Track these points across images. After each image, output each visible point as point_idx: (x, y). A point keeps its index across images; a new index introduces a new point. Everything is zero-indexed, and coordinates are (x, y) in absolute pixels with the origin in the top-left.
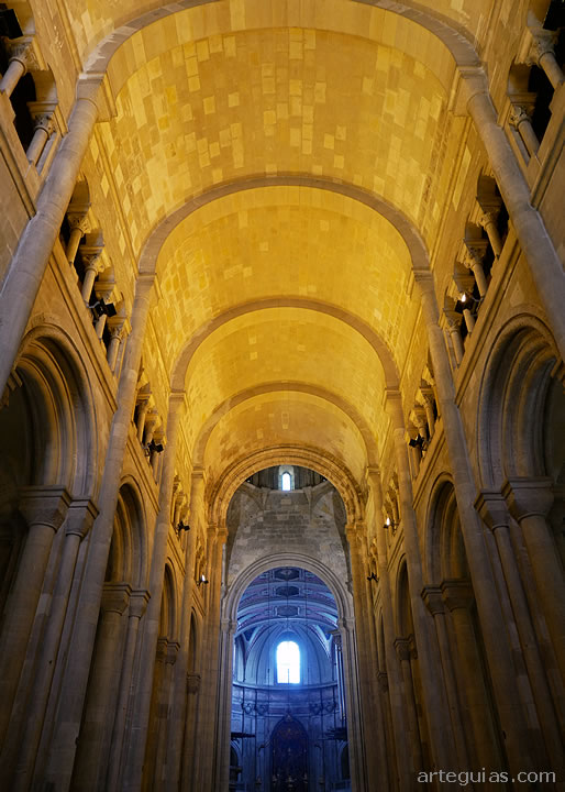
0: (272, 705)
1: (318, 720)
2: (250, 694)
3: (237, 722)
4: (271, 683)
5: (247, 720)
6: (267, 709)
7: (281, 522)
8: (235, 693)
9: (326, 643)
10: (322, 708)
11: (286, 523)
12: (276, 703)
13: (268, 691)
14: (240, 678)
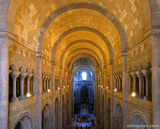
0: (81, 84)
1: (90, 86)
2: (77, 82)
3: (75, 87)
4: (81, 80)
5: (77, 87)
6: (80, 84)
7: (82, 60)
8: (74, 83)
9: (92, 74)
10: (90, 84)
11: (84, 60)
12: (82, 83)
13: (80, 81)
14: (75, 80)
